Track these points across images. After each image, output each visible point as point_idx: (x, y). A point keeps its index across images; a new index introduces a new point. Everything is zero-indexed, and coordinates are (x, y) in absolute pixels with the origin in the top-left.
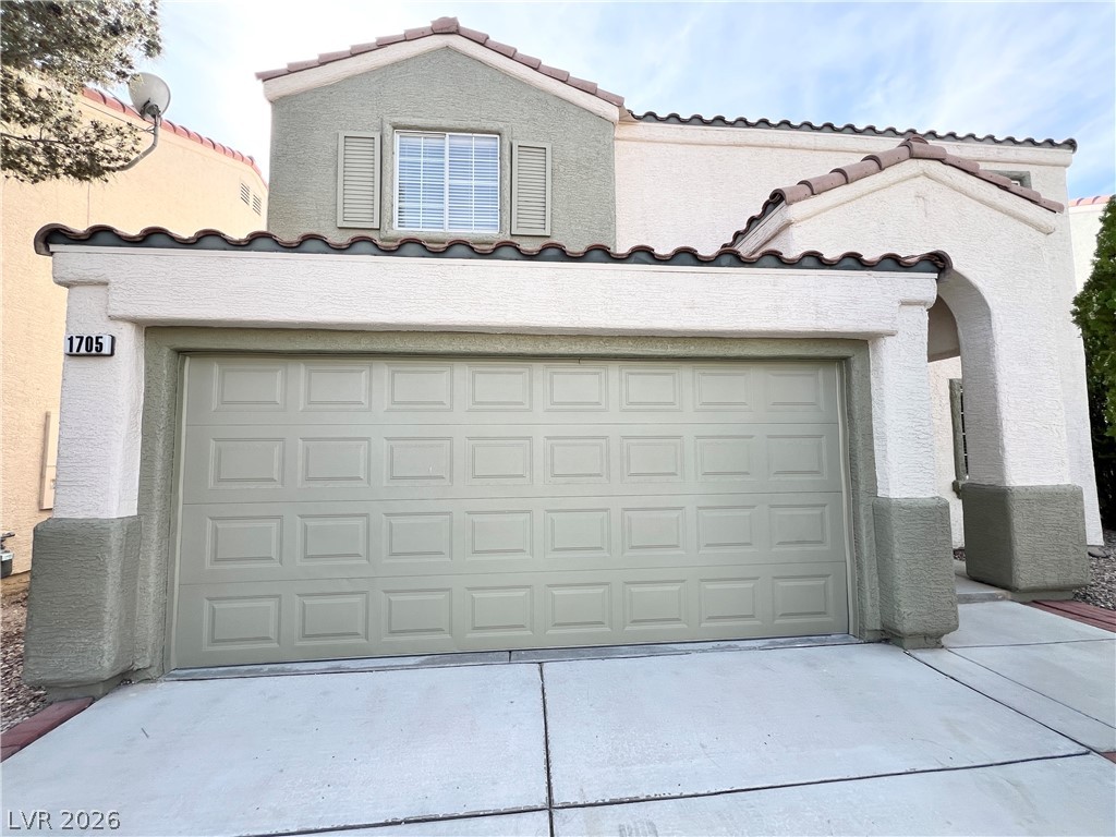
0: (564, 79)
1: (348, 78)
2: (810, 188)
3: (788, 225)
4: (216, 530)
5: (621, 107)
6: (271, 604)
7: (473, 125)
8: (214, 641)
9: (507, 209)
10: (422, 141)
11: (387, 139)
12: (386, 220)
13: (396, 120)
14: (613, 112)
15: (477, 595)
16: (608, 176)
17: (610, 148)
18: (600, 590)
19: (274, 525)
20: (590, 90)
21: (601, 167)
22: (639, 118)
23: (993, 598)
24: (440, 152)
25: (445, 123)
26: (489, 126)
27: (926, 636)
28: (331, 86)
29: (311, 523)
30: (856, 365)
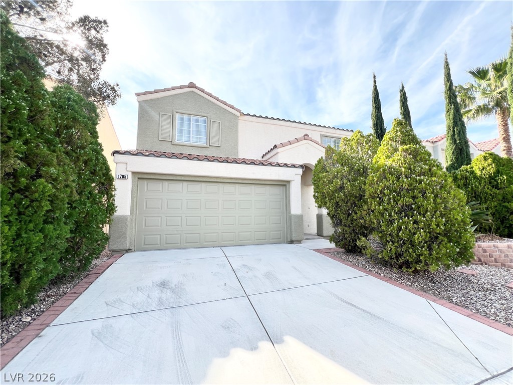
0: (225, 103)
1: (162, 97)
2: (283, 145)
3: (278, 153)
4: (146, 219)
5: (240, 112)
6: (159, 236)
7: (200, 114)
8: (145, 244)
9: (209, 138)
10: (184, 116)
11: (174, 116)
12: (173, 139)
13: (177, 111)
14: (238, 114)
15: (206, 234)
16: (237, 131)
17: (237, 123)
18: (233, 233)
19: (160, 218)
20: (232, 107)
21: (234, 128)
22: (245, 115)
23: (319, 238)
24: (189, 120)
25: (191, 113)
26: (204, 115)
27: (298, 241)
28: (158, 99)
29: (168, 218)
30: (287, 186)
